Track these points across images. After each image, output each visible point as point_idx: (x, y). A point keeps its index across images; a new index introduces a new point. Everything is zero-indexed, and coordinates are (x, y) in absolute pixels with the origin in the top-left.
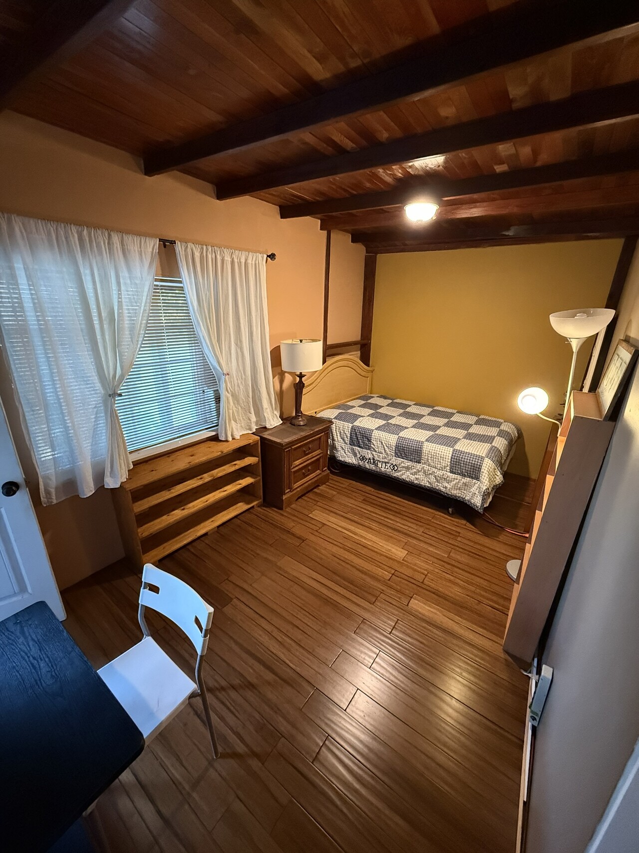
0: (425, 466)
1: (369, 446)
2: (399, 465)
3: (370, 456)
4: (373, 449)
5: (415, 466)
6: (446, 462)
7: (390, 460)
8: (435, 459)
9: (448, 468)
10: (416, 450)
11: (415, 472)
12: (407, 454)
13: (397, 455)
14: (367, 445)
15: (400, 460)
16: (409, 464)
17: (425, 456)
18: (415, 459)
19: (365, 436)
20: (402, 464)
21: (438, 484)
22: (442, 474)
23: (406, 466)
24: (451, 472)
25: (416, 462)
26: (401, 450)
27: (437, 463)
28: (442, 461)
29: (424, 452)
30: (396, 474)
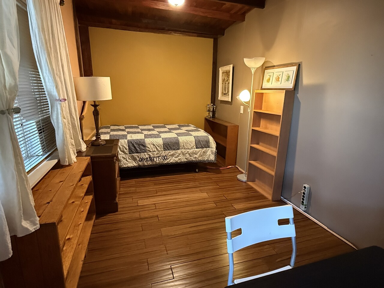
0: (183, 150)
1: (145, 150)
2: (168, 155)
3: (147, 156)
4: (148, 150)
5: (177, 152)
6: (194, 144)
7: (161, 154)
8: (187, 144)
9: (195, 146)
10: (176, 142)
11: (178, 155)
12: (171, 146)
13: (165, 150)
14: (143, 150)
15: (168, 152)
16: (173, 152)
17: (182, 144)
18: (176, 148)
19: (141, 144)
20: (169, 154)
21: (191, 158)
22: (192, 151)
23: (172, 154)
24: (197, 148)
25: (177, 150)
26: (167, 145)
27: (189, 146)
28: (191, 144)
29: (181, 142)
30: (166, 162)
